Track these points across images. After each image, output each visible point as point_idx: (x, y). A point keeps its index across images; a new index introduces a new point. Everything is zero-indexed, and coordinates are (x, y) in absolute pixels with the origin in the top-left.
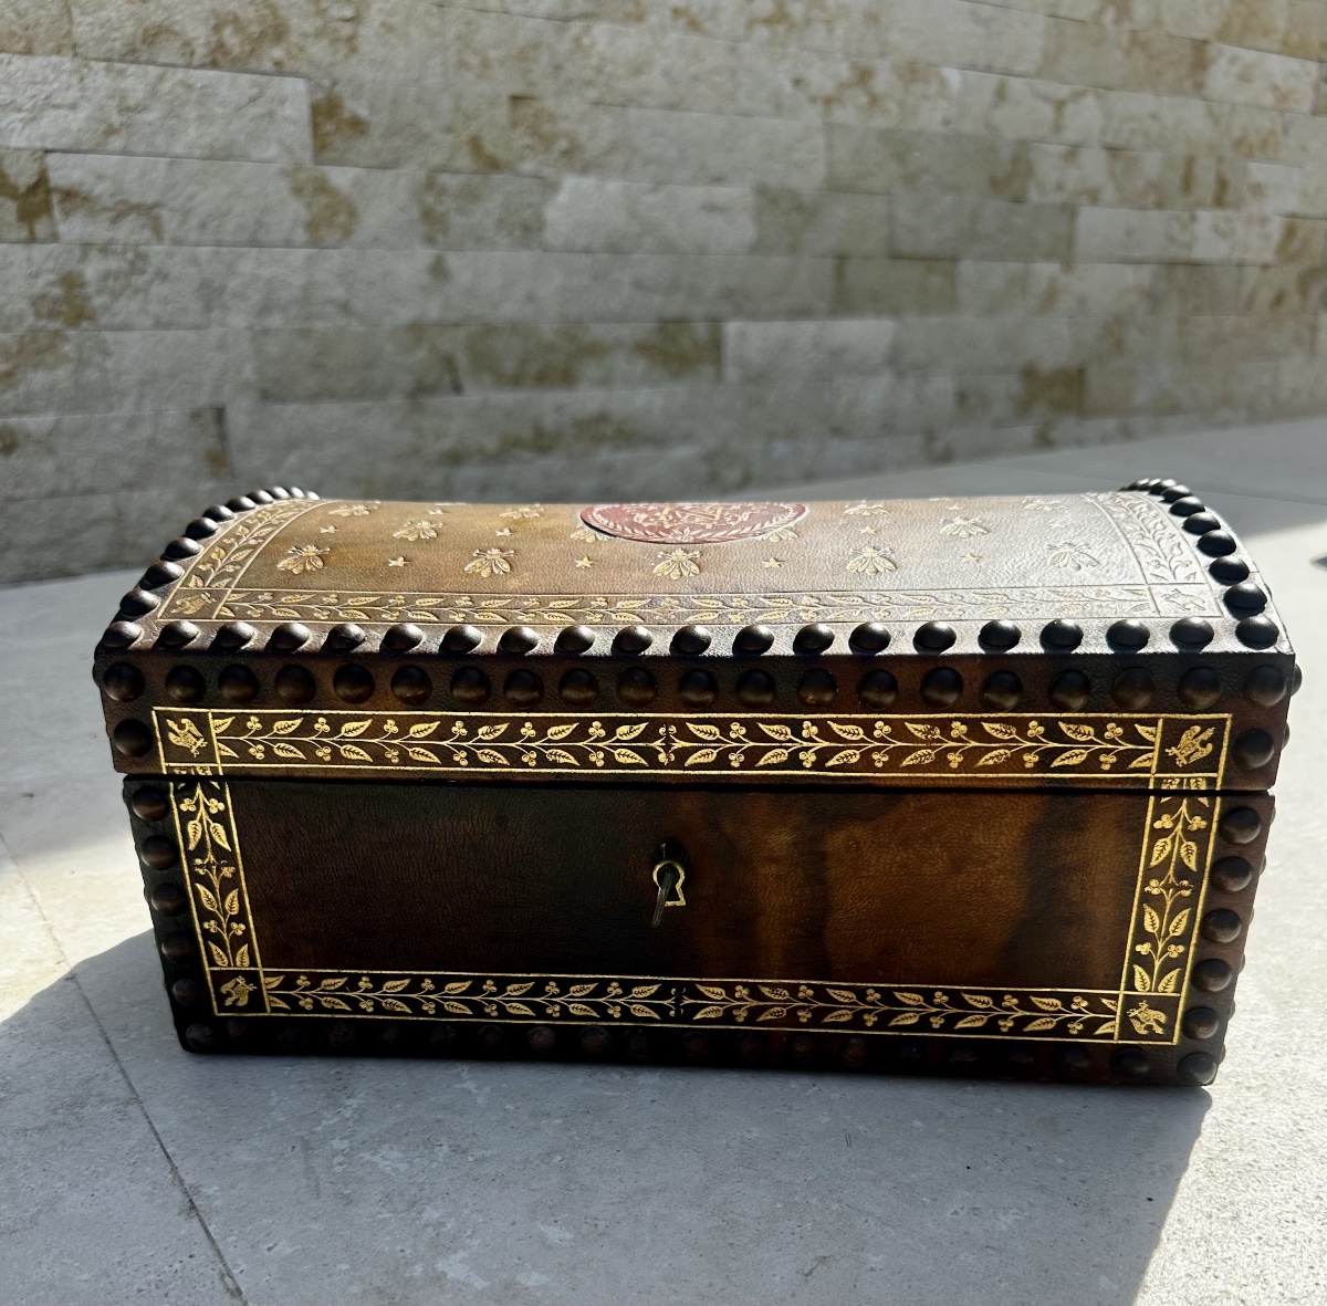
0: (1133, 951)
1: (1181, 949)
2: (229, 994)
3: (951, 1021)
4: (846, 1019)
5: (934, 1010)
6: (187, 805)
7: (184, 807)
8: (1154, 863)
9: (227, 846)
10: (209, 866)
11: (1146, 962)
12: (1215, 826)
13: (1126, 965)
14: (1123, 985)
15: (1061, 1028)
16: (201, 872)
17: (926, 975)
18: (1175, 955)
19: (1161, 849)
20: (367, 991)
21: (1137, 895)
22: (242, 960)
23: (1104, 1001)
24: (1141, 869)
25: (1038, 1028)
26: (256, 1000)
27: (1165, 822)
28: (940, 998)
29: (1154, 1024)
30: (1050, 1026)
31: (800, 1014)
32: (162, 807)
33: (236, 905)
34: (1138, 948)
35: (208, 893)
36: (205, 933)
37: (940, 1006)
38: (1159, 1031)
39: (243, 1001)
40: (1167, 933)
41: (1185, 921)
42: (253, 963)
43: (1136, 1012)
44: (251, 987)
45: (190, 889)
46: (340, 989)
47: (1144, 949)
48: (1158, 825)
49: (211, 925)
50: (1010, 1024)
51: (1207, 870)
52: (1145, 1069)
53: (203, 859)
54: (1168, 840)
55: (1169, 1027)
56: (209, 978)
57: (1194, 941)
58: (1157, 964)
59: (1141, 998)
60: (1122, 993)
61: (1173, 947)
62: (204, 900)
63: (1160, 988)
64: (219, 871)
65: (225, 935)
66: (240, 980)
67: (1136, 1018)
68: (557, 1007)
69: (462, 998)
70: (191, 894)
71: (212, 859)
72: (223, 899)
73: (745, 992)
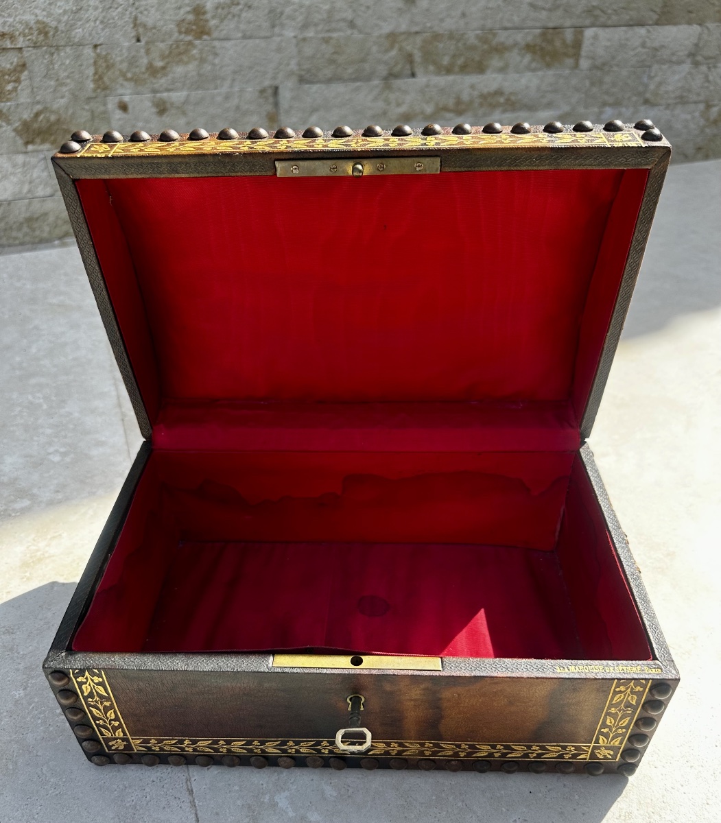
0: (599, 731)
1: (624, 730)
2: (113, 745)
3: (504, 755)
4: (450, 754)
5: (496, 751)
6: (79, 679)
7: (79, 680)
8: (614, 702)
9: (105, 694)
10: (96, 701)
11: (606, 736)
12: (647, 690)
13: (595, 736)
14: (593, 742)
15: (561, 756)
16: (92, 703)
17: (492, 740)
18: (620, 733)
19: (617, 699)
20: (188, 744)
21: (604, 713)
22: (119, 734)
23: (583, 747)
24: (607, 704)
25: (548, 756)
26: (128, 747)
27: (622, 688)
28: (498, 747)
29: (607, 755)
30: (555, 756)
31: (425, 752)
32: (67, 679)
33: (113, 715)
34: (602, 730)
35: (97, 711)
36: (98, 725)
37: (499, 750)
38: (609, 757)
39: (122, 747)
40: (618, 725)
41: (627, 721)
42: (125, 734)
43: (599, 751)
45: (86, 709)
46: (174, 744)
47: (605, 730)
48: (617, 690)
49: (101, 722)
50: (535, 755)
51: (641, 704)
52: (602, 771)
53: (92, 699)
54: (623, 695)
55: (614, 757)
56: (101, 740)
57: (631, 728)
58: (611, 735)
59: (602, 746)
60: (592, 744)
61: (620, 730)
62: (95, 714)
63: (612, 743)
64: (102, 703)
65: (108, 726)
66: (118, 740)
67: (599, 753)
68: (294, 750)
69: (241, 747)
70: (87, 711)
71: (98, 699)
72: (106, 713)
73: (396, 745)
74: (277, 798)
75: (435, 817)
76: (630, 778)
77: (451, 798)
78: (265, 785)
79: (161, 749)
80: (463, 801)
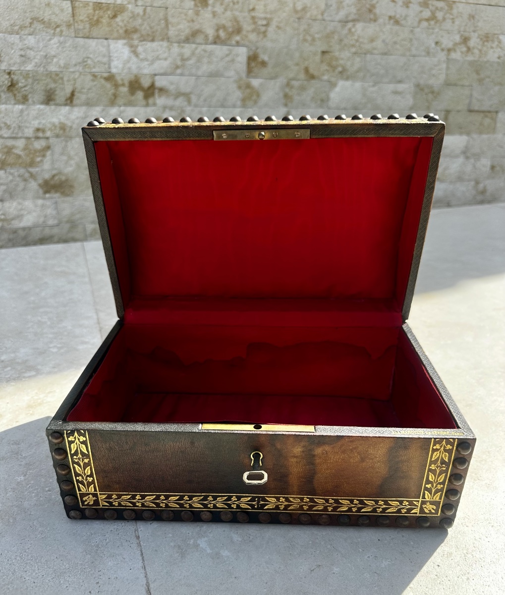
0: (425, 487)
1: (442, 486)
2: (86, 501)
3: (359, 509)
4: (321, 508)
5: (353, 506)
6: (71, 438)
7: (70, 439)
8: (433, 459)
9: (86, 452)
10: (79, 459)
11: (430, 490)
12: (455, 448)
13: (422, 491)
14: (421, 497)
15: (399, 511)
16: (76, 461)
17: (351, 494)
18: (440, 488)
19: (436, 455)
20: (139, 500)
21: (427, 469)
22: (91, 489)
23: (414, 502)
24: (429, 461)
25: (390, 511)
26: (96, 502)
27: (438, 447)
28: (356, 502)
29: (432, 509)
30: (395, 511)
31: (304, 507)
32: (62, 438)
33: (89, 472)
34: (427, 486)
35: (79, 467)
36: (77, 481)
37: (356, 504)
38: (433, 511)
39: (92, 503)
40: (437, 481)
41: (443, 477)
42: (95, 490)
43: (425, 506)
44: (94, 498)
45: (72, 466)
46: (128, 499)
47: (429, 486)
48: (435, 448)
49: (80, 478)
50: (381, 510)
51: (452, 461)
52: (428, 524)
53: (77, 456)
54: (438, 452)
55: (437, 510)
56: (78, 495)
57: (446, 483)
58: (433, 491)
59: (427, 501)
60: (420, 500)
61: (439, 485)
62: (77, 470)
63: (434, 498)
64: (83, 460)
65: (85, 481)
66: (90, 496)
67: (425, 507)
68: (212, 505)
69: (175, 502)
70: (72, 468)
71: (81, 456)
72: (84, 469)
73: (284, 500)
74: (199, 542)
75: (312, 554)
76: (448, 529)
77: (323, 543)
78: (190, 534)
79: (120, 504)
80: (331, 545)
